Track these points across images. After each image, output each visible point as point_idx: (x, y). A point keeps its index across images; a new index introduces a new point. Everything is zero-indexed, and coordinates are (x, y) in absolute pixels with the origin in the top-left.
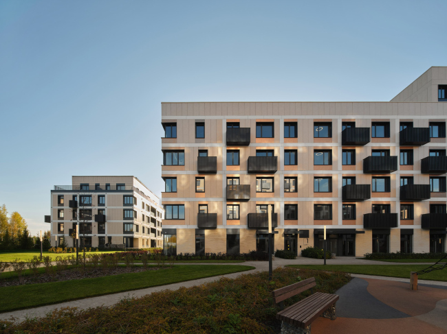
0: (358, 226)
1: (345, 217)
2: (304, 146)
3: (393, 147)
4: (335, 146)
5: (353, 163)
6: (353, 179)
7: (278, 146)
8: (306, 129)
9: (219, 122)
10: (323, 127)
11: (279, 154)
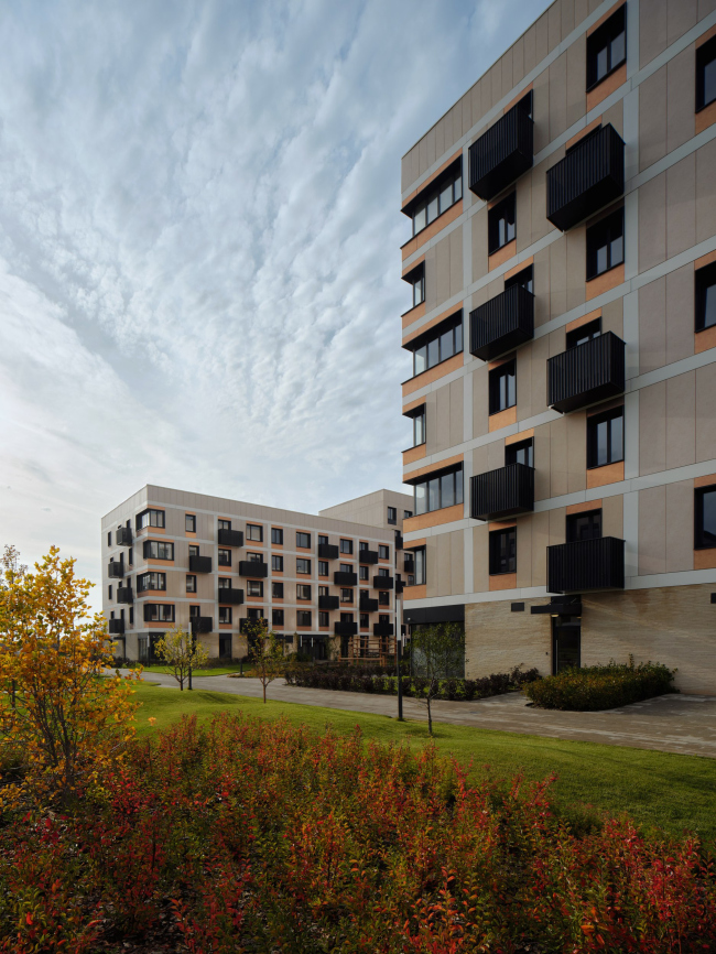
0: (331, 633)
1: (321, 625)
2: (290, 552)
3: (354, 560)
4: (313, 555)
5: (327, 574)
6: (327, 589)
7: (268, 550)
8: (290, 538)
9: (210, 518)
10: (304, 539)
11: (268, 560)
